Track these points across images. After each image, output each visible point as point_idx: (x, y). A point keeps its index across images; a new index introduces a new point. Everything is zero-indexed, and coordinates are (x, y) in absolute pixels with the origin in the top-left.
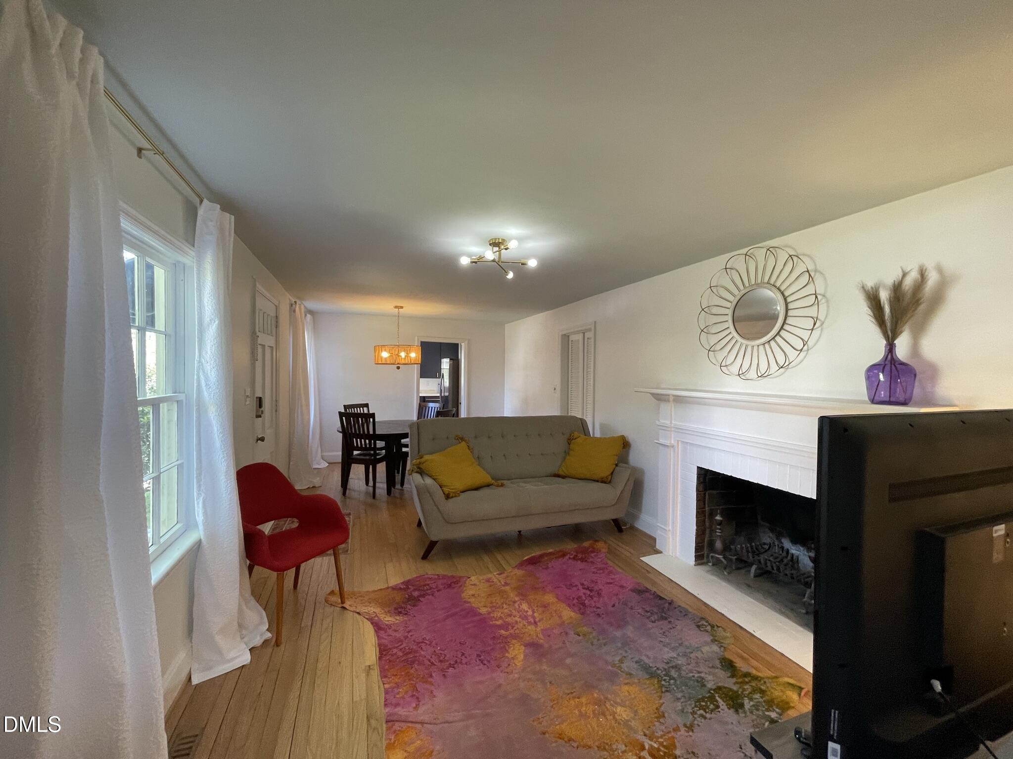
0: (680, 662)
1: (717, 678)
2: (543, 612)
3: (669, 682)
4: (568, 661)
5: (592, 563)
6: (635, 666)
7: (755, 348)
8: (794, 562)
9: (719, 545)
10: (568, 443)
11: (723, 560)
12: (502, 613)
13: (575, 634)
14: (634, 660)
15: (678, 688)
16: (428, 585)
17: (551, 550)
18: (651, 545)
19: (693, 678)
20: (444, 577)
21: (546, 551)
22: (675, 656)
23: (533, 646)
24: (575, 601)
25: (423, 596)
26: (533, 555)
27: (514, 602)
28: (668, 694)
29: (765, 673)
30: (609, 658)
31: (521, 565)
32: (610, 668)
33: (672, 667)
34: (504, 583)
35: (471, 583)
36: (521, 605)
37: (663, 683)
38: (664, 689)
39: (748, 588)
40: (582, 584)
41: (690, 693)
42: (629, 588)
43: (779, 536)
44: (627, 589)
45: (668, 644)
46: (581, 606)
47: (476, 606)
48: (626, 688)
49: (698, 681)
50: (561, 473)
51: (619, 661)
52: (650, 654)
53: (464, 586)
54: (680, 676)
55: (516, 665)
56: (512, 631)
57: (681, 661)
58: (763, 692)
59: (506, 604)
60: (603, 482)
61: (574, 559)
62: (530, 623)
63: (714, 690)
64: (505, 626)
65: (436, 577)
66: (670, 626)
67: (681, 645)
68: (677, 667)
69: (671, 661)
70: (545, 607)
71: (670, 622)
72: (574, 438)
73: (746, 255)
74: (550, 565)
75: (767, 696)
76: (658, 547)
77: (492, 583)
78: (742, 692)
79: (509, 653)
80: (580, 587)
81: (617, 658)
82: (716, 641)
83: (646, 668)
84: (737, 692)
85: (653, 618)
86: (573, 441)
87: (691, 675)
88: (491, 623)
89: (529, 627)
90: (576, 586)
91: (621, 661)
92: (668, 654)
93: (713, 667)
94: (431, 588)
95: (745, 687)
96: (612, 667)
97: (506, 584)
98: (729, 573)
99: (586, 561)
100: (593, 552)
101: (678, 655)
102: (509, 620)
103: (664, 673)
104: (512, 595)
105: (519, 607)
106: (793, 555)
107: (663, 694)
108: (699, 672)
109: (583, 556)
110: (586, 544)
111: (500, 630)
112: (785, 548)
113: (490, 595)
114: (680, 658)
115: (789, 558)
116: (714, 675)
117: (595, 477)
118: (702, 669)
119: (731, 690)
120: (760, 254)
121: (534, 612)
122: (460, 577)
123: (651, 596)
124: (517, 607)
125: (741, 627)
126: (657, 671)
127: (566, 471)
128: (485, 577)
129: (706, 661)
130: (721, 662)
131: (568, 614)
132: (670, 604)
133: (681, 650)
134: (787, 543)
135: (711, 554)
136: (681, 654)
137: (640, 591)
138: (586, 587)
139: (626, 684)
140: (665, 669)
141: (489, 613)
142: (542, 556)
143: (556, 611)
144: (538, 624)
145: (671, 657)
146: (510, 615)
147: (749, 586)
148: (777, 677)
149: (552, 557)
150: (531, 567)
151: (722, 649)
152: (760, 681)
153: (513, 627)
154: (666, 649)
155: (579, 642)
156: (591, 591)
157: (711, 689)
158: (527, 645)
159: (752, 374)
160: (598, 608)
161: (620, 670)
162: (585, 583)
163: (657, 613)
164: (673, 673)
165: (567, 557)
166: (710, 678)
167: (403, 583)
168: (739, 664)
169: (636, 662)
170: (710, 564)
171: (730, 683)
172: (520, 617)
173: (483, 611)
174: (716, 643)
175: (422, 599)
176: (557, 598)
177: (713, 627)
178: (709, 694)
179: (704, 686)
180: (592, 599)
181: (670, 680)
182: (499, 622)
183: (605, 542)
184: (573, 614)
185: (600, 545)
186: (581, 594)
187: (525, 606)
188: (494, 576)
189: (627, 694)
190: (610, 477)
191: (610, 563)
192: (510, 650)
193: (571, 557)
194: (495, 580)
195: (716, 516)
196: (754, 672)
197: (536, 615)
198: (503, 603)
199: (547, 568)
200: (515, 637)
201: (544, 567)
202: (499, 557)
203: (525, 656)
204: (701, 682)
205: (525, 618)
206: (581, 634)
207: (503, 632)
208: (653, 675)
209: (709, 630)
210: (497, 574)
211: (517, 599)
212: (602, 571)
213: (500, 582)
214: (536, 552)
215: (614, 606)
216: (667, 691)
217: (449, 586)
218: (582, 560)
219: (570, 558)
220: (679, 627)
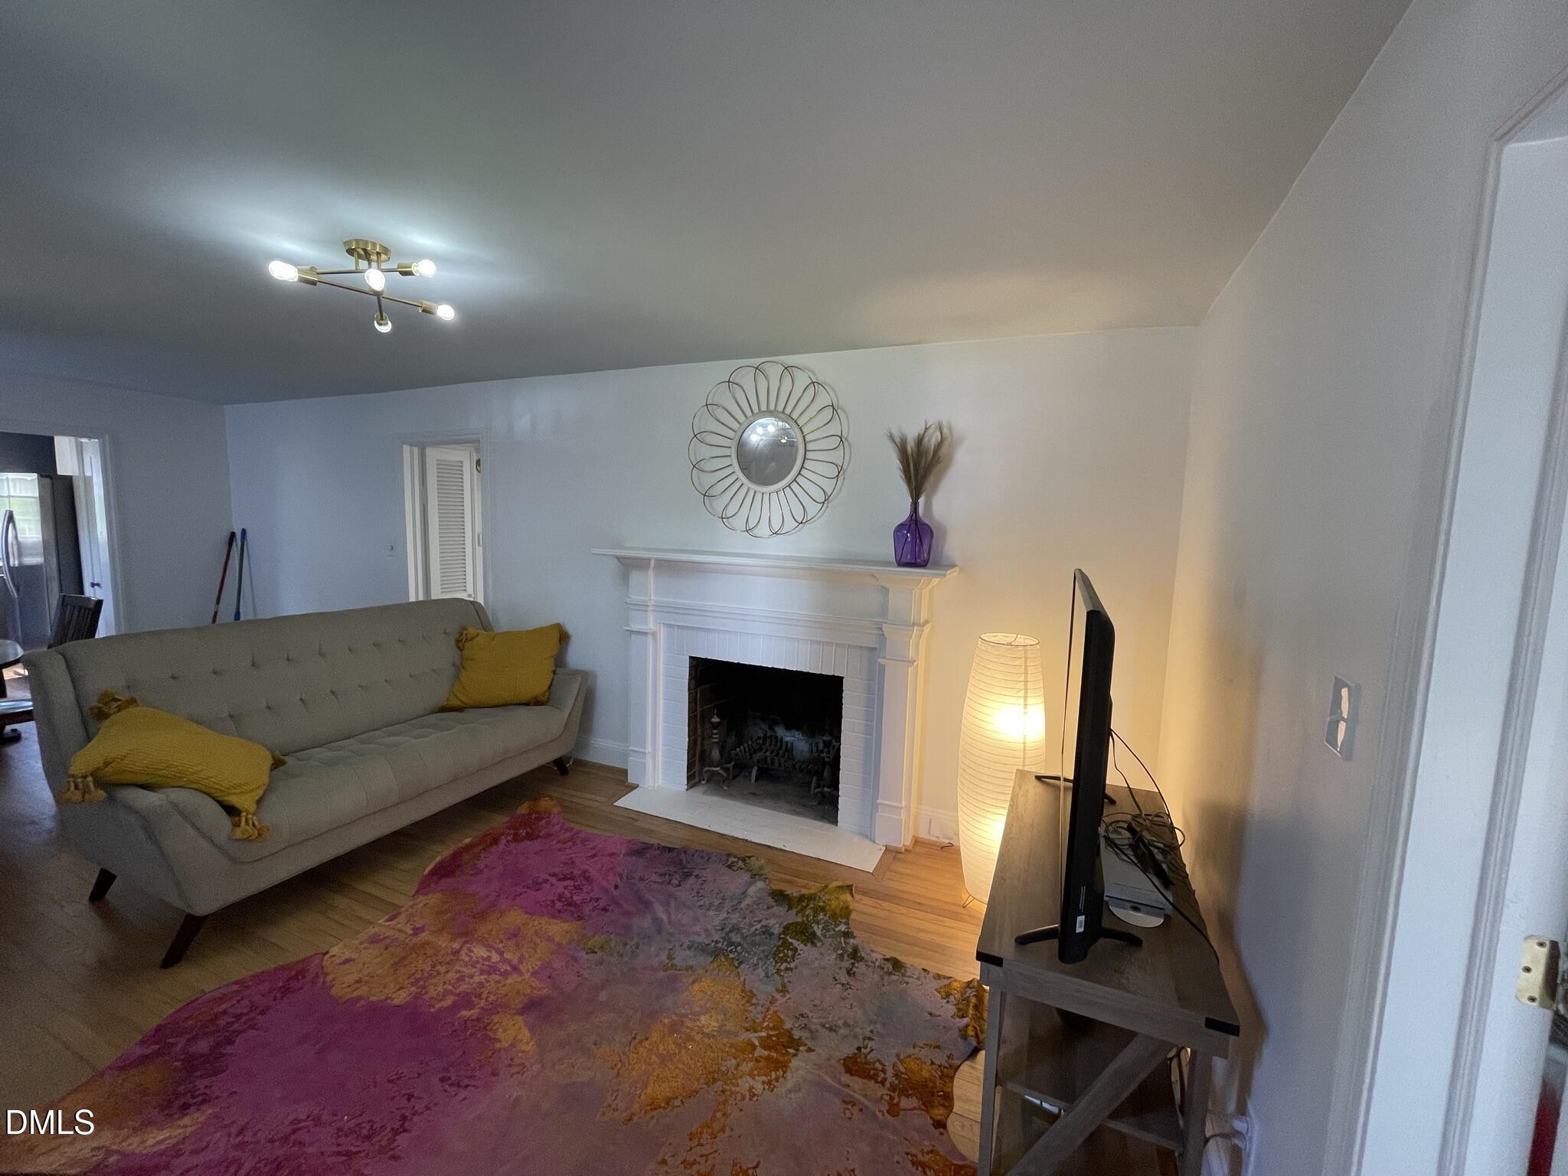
0: (734, 921)
1: (778, 918)
2: (517, 945)
3: (736, 951)
4: (603, 996)
5: (548, 835)
6: (690, 953)
7: (766, 497)
8: (789, 750)
9: (716, 754)
10: (459, 648)
11: (721, 772)
12: (445, 983)
13: (587, 953)
14: (685, 947)
15: (749, 953)
16: (225, 1012)
17: (468, 840)
18: (620, 780)
19: (757, 932)
20: (258, 978)
21: (460, 845)
22: (725, 915)
23: (533, 1007)
24: (559, 905)
25: (229, 1041)
26: (439, 859)
27: (457, 952)
28: (743, 966)
29: (813, 888)
30: (655, 962)
31: (425, 885)
32: (662, 974)
33: (730, 931)
34: (412, 929)
35: (338, 962)
36: (472, 952)
37: (731, 956)
38: (736, 964)
39: (753, 797)
40: (554, 875)
41: (763, 951)
42: (623, 852)
43: (772, 725)
44: (621, 855)
45: (711, 904)
46: (568, 908)
47: (383, 998)
48: (696, 987)
49: (764, 933)
50: (455, 702)
51: (668, 958)
52: (697, 928)
53: (327, 974)
54: (744, 938)
55: (523, 1052)
56: (483, 1003)
57: (735, 918)
58: (823, 909)
59: (441, 963)
60: (537, 702)
61: (517, 839)
62: (505, 974)
63: (784, 933)
64: (465, 1001)
65: (235, 988)
66: (700, 881)
67: (724, 899)
68: (735, 929)
69: (725, 924)
70: (515, 935)
71: (697, 876)
72: (469, 637)
73: (757, 368)
74: (481, 865)
75: (829, 910)
76: (631, 780)
77: (388, 941)
78: (807, 919)
79: (500, 1041)
80: (553, 880)
81: (664, 956)
82: (755, 875)
83: (703, 949)
84: (803, 921)
85: (675, 882)
86: (468, 644)
87: (754, 928)
88: (432, 1010)
89: (510, 981)
90: (545, 881)
91: (670, 957)
92: (716, 918)
93: (769, 908)
94: (238, 1017)
95: (807, 913)
96: (665, 971)
97: (417, 931)
98: (728, 787)
99: (539, 837)
100: (539, 819)
101: (728, 913)
102: (464, 987)
103: (725, 943)
104: (443, 942)
105: (471, 957)
106: (787, 743)
107: (739, 970)
108: (759, 922)
109: (529, 829)
110: (523, 809)
111: (459, 1013)
112: (779, 737)
113: (396, 964)
114: (732, 916)
115: (784, 744)
116: (774, 915)
117: (525, 698)
118: (760, 916)
119: (797, 924)
120: (774, 372)
121: (501, 953)
122: (303, 961)
123: (657, 852)
124: (467, 959)
125: (769, 847)
126: (717, 945)
127: (464, 699)
128: (363, 937)
129: (758, 905)
130: (773, 898)
131: (559, 929)
132: (685, 852)
133: (728, 905)
134: (780, 731)
135: (706, 769)
136: (730, 911)
137: (640, 850)
138: (561, 876)
139: (694, 982)
140: (724, 938)
141: (417, 997)
142: (456, 855)
143: (536, 933)
144: (521, 967)
145: (723, 920)
146: (461, 979)
147: (754, 794)
148: (826, 886)
149: (476, 850)
150: (446, 882)
151: (767, 881)
152: (815, 898)
153: (479, 996)
154: (711, 913)
155: (601, 963)
156: (572, 879)
157: (780, 934)
158: (523, 1011)
159: (763, 530)
160: (597, 900)
161: (676, 970)
162: (556, 870)
163: (676, 872)
164: (735, 938)
165: (503, 841)
166: (772, 922)
167: (143, 1042)
168: (790, 890)
169: (689, 948)
170: (703, 782)
171: (793, 917)
172: (482, 972)
173: (401, 998)
174: (757, 877)
175: (229, 1049)
176: (527, 913)
177: (744, 860)
178: (781, 941)
179: (771, 934)
180: (581, 889)
181: (736, 947)
182: (449, 1001)
183: (551, 798)
184: (566, 926)
185: (545, 803)
186: (560, 890)
187: (480, 952)
188: (381, 925)
189: (702, 995)
190: (547, 694)
191: (577, 827)
192: (500, 1035)
193: (510, 838)
194: (389, 933)
195: (712, 717)
196: (805, 891)
197: (508, 956)
198: (433, 966)
199: (481, 872)
200: (494, 1008)
201: (472, 872)
202: (368, 887)
203: (532, 1029)
204: (767, 932)
205: (492, 970)
206: (596, 950)
207: (465, 1013)
208: (716, 953)
209: (743, 866)
210: (386, 921)
211: (456, 946)
212: (570, 843)
213: (400, 931)
214: (441, 853)
215: (616, 887)
216: (740, 963)
217: (286, 990)
218: (530, 837)
219: (508, 841)
220: (710, 879)
